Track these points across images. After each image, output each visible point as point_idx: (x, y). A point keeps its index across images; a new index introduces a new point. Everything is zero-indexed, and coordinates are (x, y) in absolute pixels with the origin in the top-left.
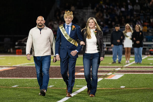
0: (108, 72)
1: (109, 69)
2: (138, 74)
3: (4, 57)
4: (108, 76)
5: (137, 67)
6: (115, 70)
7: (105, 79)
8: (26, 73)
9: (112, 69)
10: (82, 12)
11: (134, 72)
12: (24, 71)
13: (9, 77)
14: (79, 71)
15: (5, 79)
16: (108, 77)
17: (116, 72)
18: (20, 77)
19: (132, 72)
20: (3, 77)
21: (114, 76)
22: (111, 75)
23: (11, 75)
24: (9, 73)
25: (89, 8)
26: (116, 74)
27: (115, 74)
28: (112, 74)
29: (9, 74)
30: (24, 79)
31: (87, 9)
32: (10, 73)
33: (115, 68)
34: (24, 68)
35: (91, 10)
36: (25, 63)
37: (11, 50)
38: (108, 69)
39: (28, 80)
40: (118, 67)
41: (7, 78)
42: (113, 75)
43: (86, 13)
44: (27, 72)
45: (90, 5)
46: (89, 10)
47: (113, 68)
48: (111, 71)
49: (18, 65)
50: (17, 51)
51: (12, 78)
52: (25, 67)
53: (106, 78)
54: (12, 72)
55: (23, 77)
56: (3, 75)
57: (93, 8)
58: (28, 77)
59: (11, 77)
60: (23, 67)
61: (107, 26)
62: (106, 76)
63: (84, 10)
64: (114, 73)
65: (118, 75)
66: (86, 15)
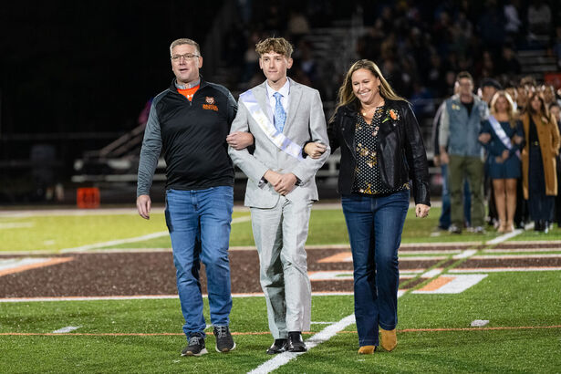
0: (427, 265)
1: (431, 255)
2: (543, 272)
3: (28, 219)
4: (424, 282)
5: (541, 246)
6: (455, 257)
7: (415, 292)
8: (109, 277)
9: (443, 256)
10: (327, 39)
11: (527, 263)
12: (104, 272)
13: (46, 295)
14: (316, 264)
15: (29, 303)
16: (426, 287)
17: (457, 267)
18: (86, 295)
19: (520, 266)
20: (21, 296)
21: (449, 283)
22: (437, 277)
23: (54, 288)
24: (47, 278)
25: (357, 20)
26: (455, 274)
27: (451, 274)
28: (443, 273)
29: (45, 283)
30: (99, 303)
31: (348, 27)
32: (51, 279)
33: (452, 252)
34: (105, 257)
35: (362, 31)
36: (109, 239)
37: (60, 190)
38: (427, 255)
39: (118, 305)
40: (464, 248)
41: (37, 299)
42: (445, 276)
43: (345, 43)
44: (114, 276)
45: (360, 10)
46: (354, 32)
47: (447, 252)
48: (439, 264)
49: (81, 249)
50: (80, 192)
51: (57, 299)
52: (107, 254)
53: (418, 289)
54: (56, 274)
55: (98, 294)
56: (22, 290)
57: (368, 22)
58: (119, 295)
59: (52, 296)
60: (101, 255)
61: (423, 90)
62: (419, 282)
63: (338, 32)
64: (450, 271)
65: (465, 276)
66: (343, 48)
